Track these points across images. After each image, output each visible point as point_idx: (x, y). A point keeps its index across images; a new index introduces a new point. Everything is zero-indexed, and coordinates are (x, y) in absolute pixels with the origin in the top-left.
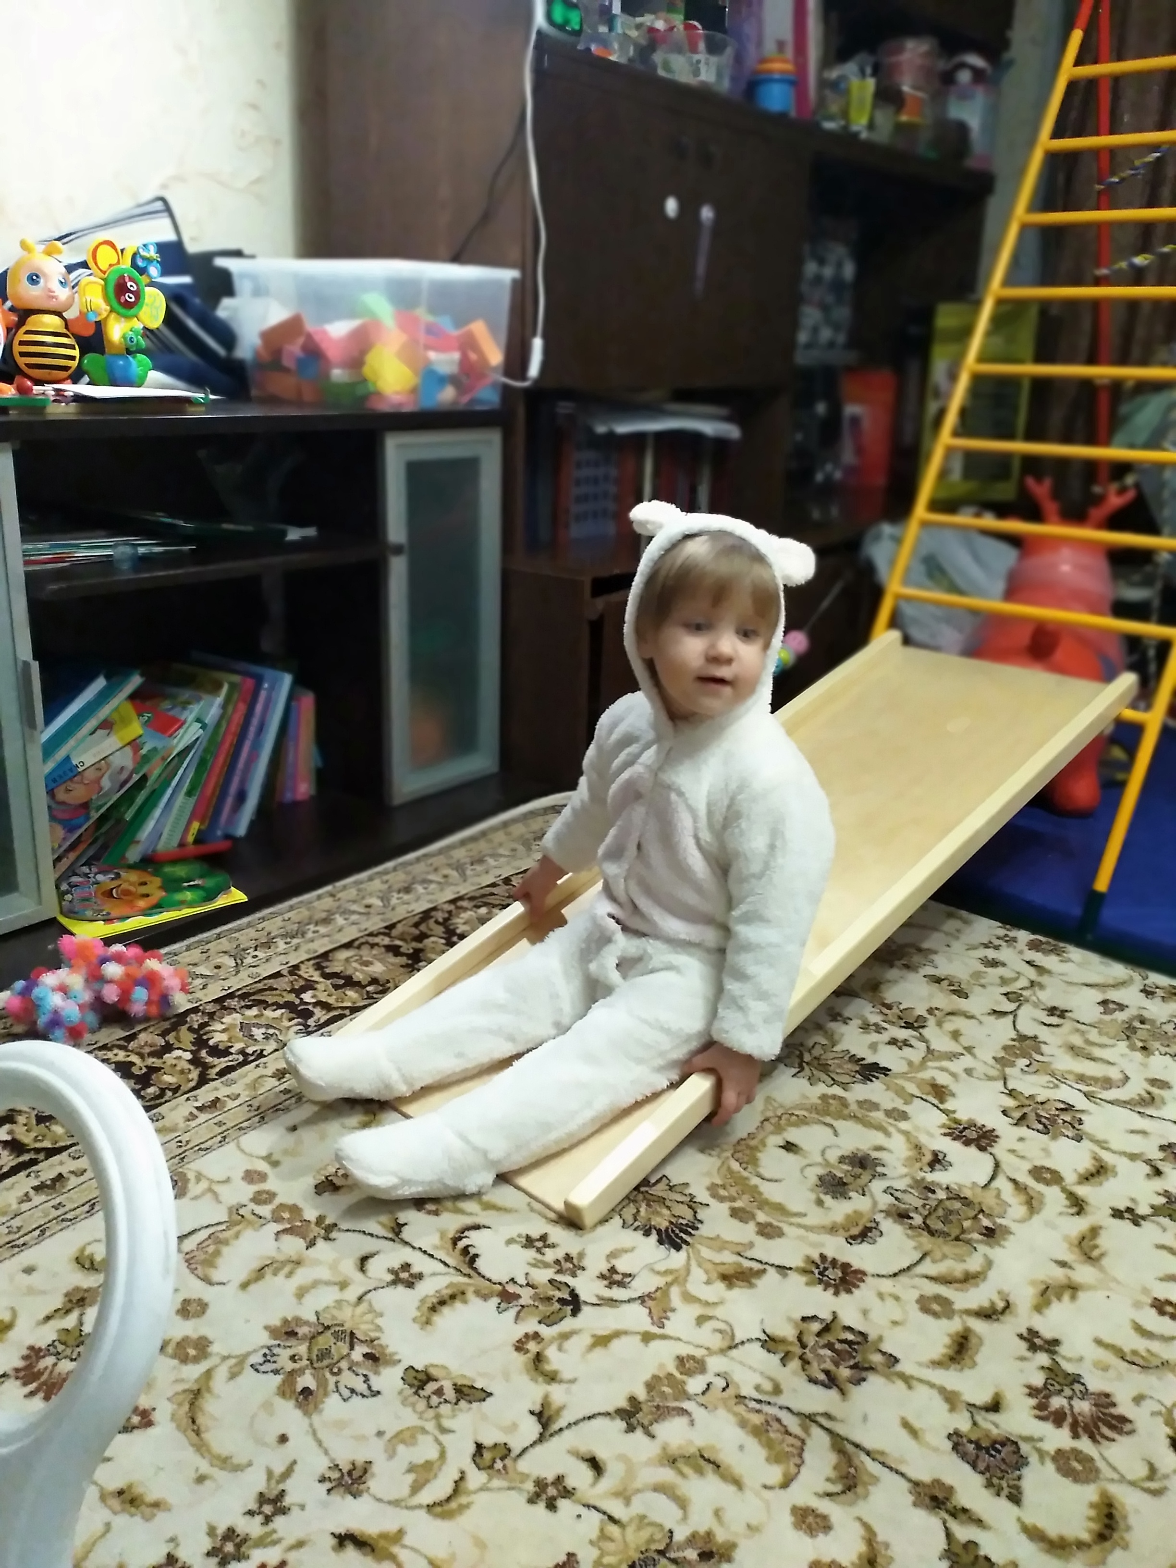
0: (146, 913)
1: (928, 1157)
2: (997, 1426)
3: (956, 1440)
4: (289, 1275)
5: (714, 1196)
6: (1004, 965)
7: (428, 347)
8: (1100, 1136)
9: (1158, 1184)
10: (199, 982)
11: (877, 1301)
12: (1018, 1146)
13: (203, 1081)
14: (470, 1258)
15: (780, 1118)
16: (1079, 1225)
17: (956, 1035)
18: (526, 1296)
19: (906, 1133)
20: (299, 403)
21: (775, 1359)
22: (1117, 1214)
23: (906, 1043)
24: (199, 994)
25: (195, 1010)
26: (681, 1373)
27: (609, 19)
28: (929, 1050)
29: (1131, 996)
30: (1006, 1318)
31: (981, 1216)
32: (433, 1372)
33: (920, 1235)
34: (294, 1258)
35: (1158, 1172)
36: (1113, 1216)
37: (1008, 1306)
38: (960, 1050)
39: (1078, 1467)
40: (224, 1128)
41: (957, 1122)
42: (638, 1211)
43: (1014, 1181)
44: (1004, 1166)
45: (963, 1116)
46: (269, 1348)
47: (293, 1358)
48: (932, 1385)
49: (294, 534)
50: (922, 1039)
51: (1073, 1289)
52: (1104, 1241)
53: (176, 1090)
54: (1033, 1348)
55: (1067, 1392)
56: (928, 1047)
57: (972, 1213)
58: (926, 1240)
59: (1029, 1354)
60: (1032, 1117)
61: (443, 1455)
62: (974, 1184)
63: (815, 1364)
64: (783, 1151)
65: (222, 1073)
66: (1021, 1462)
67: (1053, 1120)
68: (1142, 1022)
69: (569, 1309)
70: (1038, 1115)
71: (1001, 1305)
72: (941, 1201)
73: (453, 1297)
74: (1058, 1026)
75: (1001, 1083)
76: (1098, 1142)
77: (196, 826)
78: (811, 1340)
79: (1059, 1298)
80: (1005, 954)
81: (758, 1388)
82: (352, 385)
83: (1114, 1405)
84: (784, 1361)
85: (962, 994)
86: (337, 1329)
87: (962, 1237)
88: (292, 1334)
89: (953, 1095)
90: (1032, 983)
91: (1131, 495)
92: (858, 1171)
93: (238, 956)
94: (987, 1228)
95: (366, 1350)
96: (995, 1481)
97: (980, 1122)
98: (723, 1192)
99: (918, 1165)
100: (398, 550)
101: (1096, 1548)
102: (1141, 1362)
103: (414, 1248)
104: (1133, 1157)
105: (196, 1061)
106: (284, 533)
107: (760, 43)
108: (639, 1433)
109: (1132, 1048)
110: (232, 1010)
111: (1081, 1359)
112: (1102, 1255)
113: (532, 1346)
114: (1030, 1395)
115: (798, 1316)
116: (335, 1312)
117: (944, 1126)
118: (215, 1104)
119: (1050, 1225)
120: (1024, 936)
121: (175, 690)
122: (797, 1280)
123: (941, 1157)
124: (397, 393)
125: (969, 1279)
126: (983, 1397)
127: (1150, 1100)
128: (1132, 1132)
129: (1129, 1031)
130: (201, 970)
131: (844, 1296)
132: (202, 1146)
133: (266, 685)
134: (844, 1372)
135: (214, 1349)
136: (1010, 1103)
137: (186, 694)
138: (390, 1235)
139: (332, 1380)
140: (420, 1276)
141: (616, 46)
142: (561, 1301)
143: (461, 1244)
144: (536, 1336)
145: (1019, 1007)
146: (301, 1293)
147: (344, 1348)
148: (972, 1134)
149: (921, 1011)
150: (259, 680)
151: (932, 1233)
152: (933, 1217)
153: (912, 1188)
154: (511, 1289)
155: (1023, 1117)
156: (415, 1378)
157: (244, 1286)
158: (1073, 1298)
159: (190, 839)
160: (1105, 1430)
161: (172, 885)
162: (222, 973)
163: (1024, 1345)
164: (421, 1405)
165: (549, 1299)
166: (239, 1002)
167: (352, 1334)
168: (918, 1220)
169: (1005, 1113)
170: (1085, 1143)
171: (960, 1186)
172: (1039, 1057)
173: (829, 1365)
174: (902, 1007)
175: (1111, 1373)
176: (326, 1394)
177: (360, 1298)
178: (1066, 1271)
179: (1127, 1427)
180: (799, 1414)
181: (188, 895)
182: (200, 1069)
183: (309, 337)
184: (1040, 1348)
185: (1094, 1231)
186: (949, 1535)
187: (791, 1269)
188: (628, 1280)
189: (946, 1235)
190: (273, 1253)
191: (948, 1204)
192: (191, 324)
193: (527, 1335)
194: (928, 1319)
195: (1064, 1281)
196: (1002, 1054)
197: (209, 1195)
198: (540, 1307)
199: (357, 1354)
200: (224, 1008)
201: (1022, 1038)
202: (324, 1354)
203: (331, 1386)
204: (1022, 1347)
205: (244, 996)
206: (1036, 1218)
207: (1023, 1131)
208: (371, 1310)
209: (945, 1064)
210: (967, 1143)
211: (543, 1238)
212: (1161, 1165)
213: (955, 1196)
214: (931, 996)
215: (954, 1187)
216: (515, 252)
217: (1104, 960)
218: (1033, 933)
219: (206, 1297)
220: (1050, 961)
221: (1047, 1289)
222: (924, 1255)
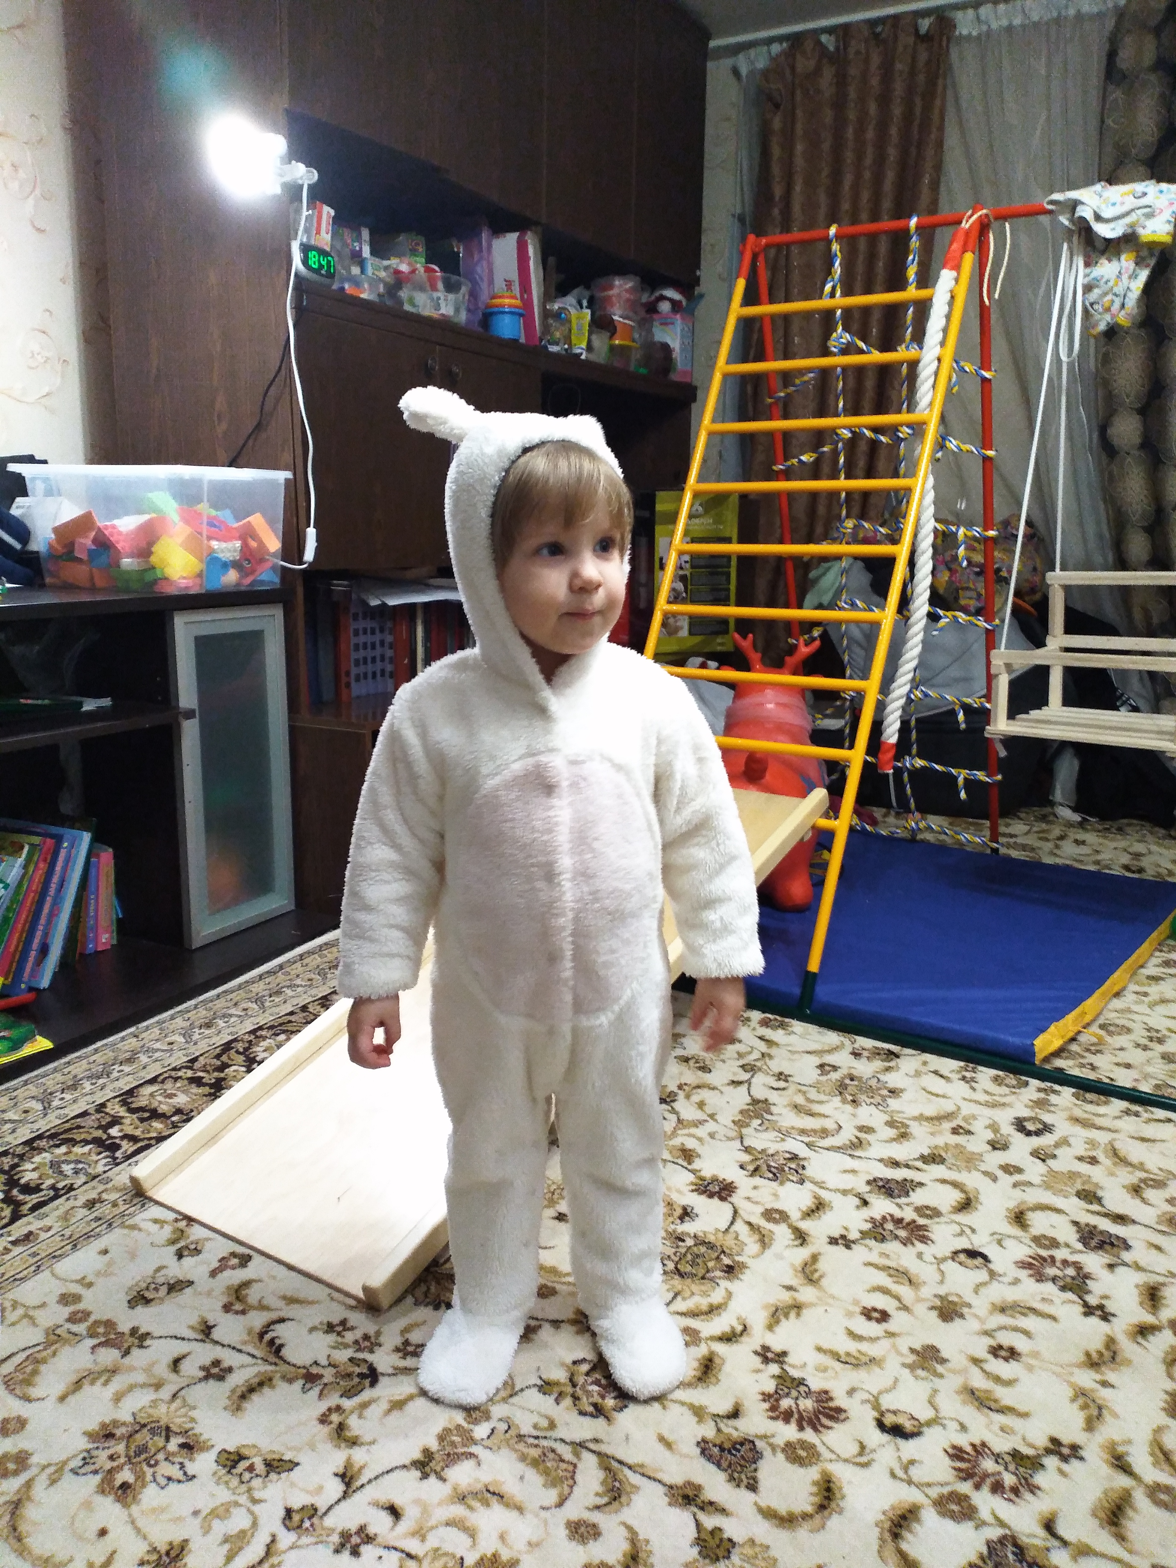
1: (679, 1211)
2: (736, 1429)
3: (704, 1446)
4: (106, 1383)
7: (209, 538)
8: (818, 1178)
9: (866, 1213)
10: (8, 1126)
12: (753, 1194)
13: (16, 1217)
14: (276, 1349)
15: (553, 1193)
16: (802, 1254)
17: (701, 1105)
18: (328, 1375)
20: (93, 589)
21: (550, 1400)
22: (833, 1241)
24: (9, 1138)
26: (469, 1423)
27: (362, 263)
28: (679, 1121)
29: (843, 1059)
30: (744, 1339)
31: (722, 1256)
32: (245, 1452)
33: (672, 1278)
34: (110, 1367)
35: (865, 1203)
36: (830, 1243)
37: (745, 1328)
38: (706, 1118)
39: (803, 1454)
40: (39, 1257)
41: (702, 1179)
42: (429, 1289)
43: (750, 1224)
44: (740, 1212)
45: (707, 1173)
46: (88, 1451)
47: (111, 1458)
48: (683, 1404)
49: (89, 705)
50: (673, 1111)
51: (798, 1307)
52: (822, 1265)
54: (766, 1360)
55: (794, 1393)
56: (678, 1118)
57: (715, 1255)
58: (677, 1282)
59: (762, 1367)
60: (764, 1168)
61: (255, 1524)
62: (717, 1230)
63: (585, 1399)
64: (556, 1222)
65: (34, 1208)
66: (757, 1455)
67: (780, 1168)
68: (852, 1080)
69: (367, 1382)
70: (769, 1166)
72: (689, 1248)
73: (261, 1384)
74: (784, 1089)
75: (738, 1142)
76: (815, 1183)
77: (1, 980)
78: (581, 1380)
79: (787, 1317)
81: (535, 1427)
82: (141, 572)
83: (831, 1399)
84: (557, 1401)
85: (705, 1069)
86: (153, 1425)
87: (708, 1275)
88: (110, 1436)
89: (699, 1156)
90: (763, 1055)
91: (817, 643)
93: (46, 1100)
94: (728, 1266)
95: (181, 1440)
96: (736, 1475)
97: (721, 1177)
99: (671, 1219)
100: (190, 714)
101: (818, 1517)
102: (853, 1361)
103: (223, 1346)
104: (845, 1192)
105: (8, 1200)
106: (81, 705)
107: (491, 282)
108: (433, 1479)
109: (844, 1101)
110: (41, 1150)
111: (804, 1365)
112: (821, 1277)
113: (335, 1418)
114: (764, 1400)
115: (569, 1361)
116: (150, 1411)
117: (692, 1184)
118: (28, 1237)
119: (779, 1257)
120: (758, 1016)
122: (568, 1331)
123: (689, 1210)
124: (184, 578)
125: (713, 1310)
126: (724, 1407)
127: (858, 1144)
128: (845, 1171)
129: (841, 1088)
130: (11, 1115)
132: (17, 1277)
133: (66, 845)
134: (609, 1403)
135: (34, 1460)
136: (746, 1158)
138: (200, 1337)
139: (149, 1471)
140: (230, 1370)
141: (366, 286)
142: (362, 1376)
143: (267, 1337)
144: (338, 1409)
145: (752, 1076)
146: (118, 1398)
147: (160, 1441)
148: (714, 1188)
149: (672, 1088)
150: (59, 839)
151: (682, 1275)
152: (683, 1262)
154: (314, 1370)
155: (756, 1170)
156: (228, 1459)
157: (62, 1399)
158: (798, 1315)
160: (825, 1421)
162: (30, 1117)
163: (758, 1360)
164: (235, 1482)
165: (349, 1375)
166: (48, 1142)
167: (168, 1429)
169: (742, 1167)
170: (808, 1185)
171: (705, 1233)
172: (769, 1117)
173: (596, 1399)
175: (830, 1373)
176: (144, 1486)
177: (174, 1396)
178: (793, 1293)
179: (842, 1416)
180: (572, 1443)
182: (13, 1207)
183: (100, 531)
184: (773, 1361)
185: (815, 1258)
186: (698, 1524)
187: (563, 1321)
189: (693, 1276)
190: (90, 1365)
191: (695, 1249)
193: (330, 1410)
195: (790, 1302)
196: (740, 1117)
197: (25, 1321)
198: (342, 1383)
199: (173, 1445)
200: (34, 1149)
201: (755, 1102)
202: (142, 1449)
203: (149, 1478)
204: (756, 1361)
205: (53, 1136)
206: (768, 1253)
207: (757, 1181)
208: (185, 1404)
209: (693, 1130)
210: (711, 1196)
211: (343, 1323)
212: (867, 1197)
213: (700, 1241)
214: (681, 1074)
215: (701, 1234)
216: (287, 457)
217: (821, 1030)
218: (764, 1012)
219: (24, 1414)
220: (777, 1035)
221: (777, 1310)
222: (676, 1295)
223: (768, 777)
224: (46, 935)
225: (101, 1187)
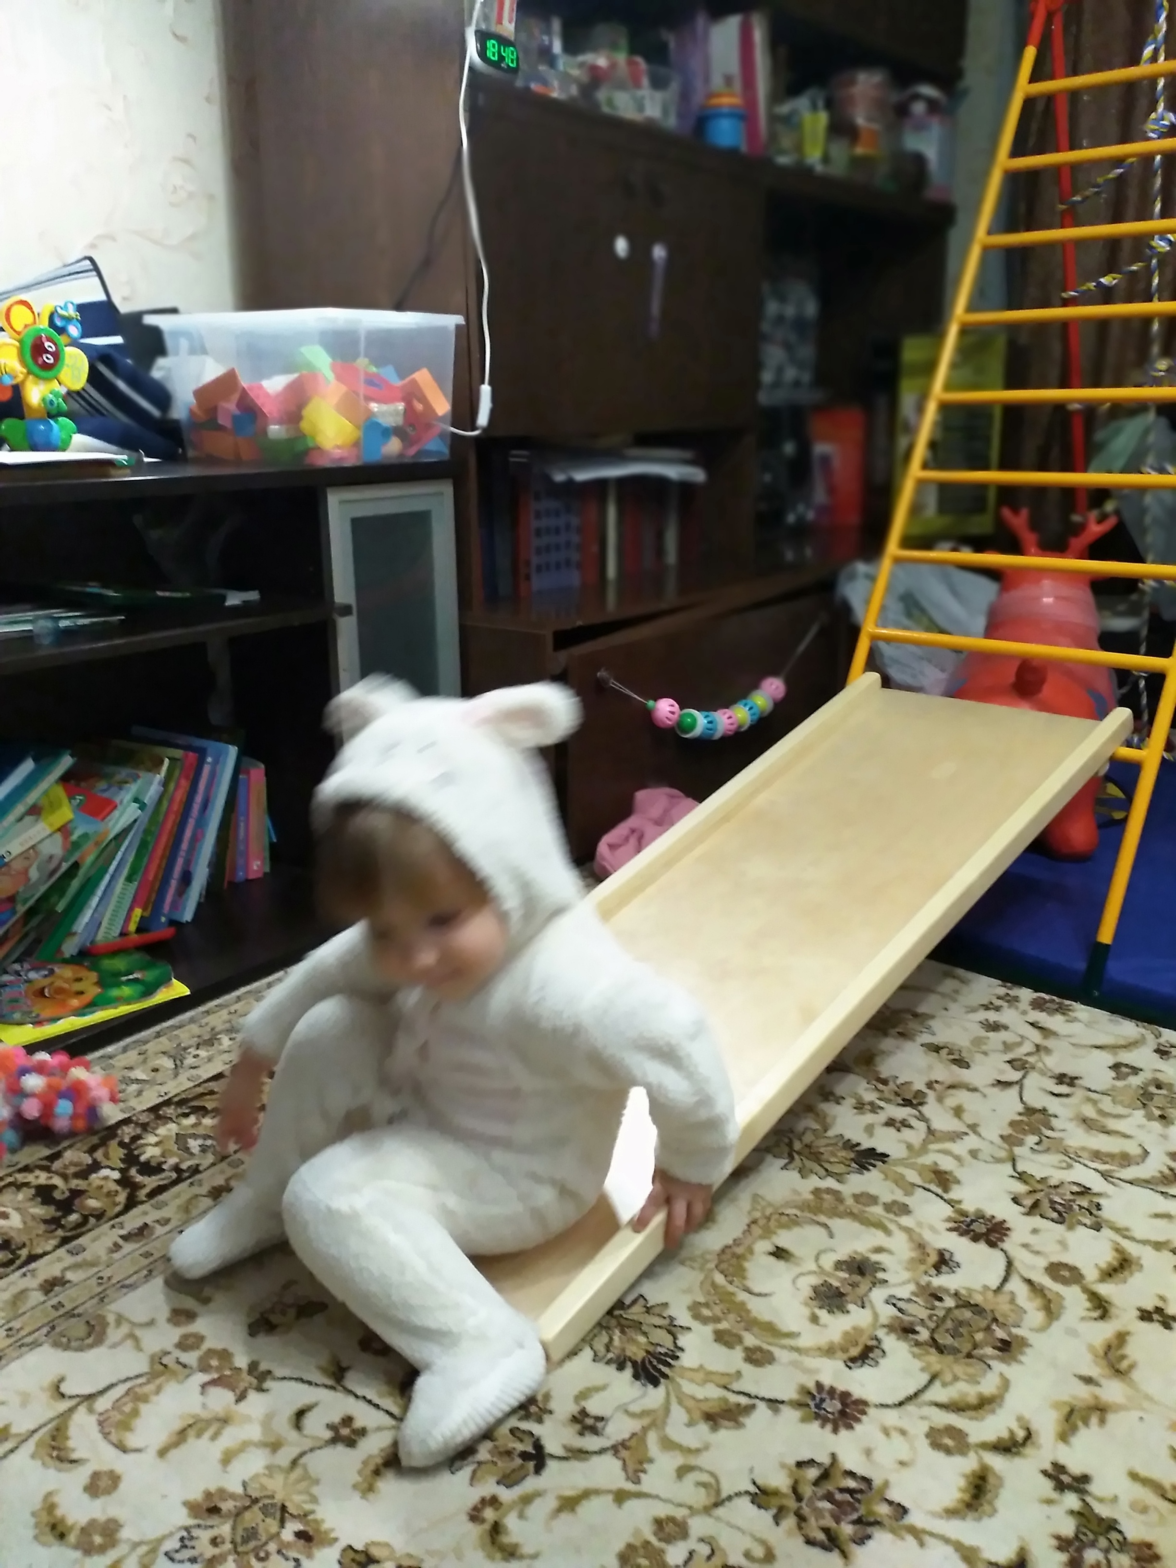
0: (80, 1012)
1: (933, 1258)
4: (214, 1437)
5: (697, 1316)
6: (1006, 1028)
7: (369, 399)
8: (1121, 1223)
10: (134, 1087)
11: (881, 1436)
12: (1032, 1240)
13: (131, 1203)
15: (769, 1219)
16: (1104, 1332)
17: (958, 1112)
18: (484, 1450)
19: (907, 1230)
20: (238, 461)
21: (766, 1516)
22: (1145, 1316)
23: (905, 1124)
24: (133, 1103)
25: (126, 1122)
26: (660, 1540)
27: (550, 60)
28: (930, 1131)
29: (1145, 1059)
30: (1028, 1450)
31: (994, 1327)
32: (375, 1552)
33: (928, 1353)
34: (222, 1414)
36: (1142, 1318)
37: (1029, 1435)
38: (965, 1129)
40: (151, 1259)
41: (964, 1214)
42: (611, 1339)
43: (1029, 1282)
44: (1017, 1264)
45: (969, 1207)
46: (187, 1529)
47: (214, 1542)
48: (947, 1541)
49: (234, 599)
50: (922, 1118)
51: (1101, 1410)
52: (1133, 1350)
53: (100, 1216)
54: (1061, 1487)
55: (1103, 1542)
56: (929, 1128)
57: (984, 1323)
58: (934, 1359)
59: (1055, 1495)
60: (1045, 1204)
62: (986, 1288)
63: (812, 1521)
64: (772, 1259)
65: (152, 1194)
67: (1068, 1206)
68: (1159, 1087)
69: (531, 1465)
70: (1052, 1202)
71: (1021, 1434)
72: (949, 1310)
74: (1067, 1095)
75: (1009, 1166)
76: (1117, 1230)
77: (138, 912)
78: (807, 1491)
79: (1086, 1423)
80: (1007, 1016)
81: (747, 1555)
82: (291, 442)
83: (1156, 1556)
84: (777, 1520)
85: (961, 1063)
86: (267, 1501)
87: (975, 1352)
88: (214, 1510)
89: (958, 1182)
90: (1038, 1047)
91: (1112, 522)
92: (857, 1278)
93: (178, 1057)
94: (1002, 1341)
95: (299, 1527)
97: (989, 1211)
98: (706, 1312)
99: (923, 1268)
100: (346, 610)
103: (357, 1396)
104: (1158, 1246)
105: (125, 1181)
106: (224, 598)
107: (707, 79)
109: (1150, 1117)
110: (168, 1119)
111: (1115, 1499)
112: (1132, 1367)
113: (489, 1514)
114: (1060, 1548)
115: (791, 1461)
116: (265, 1481)
117: (949, 1219)
118: (143, 1231)
119: (1072, 1332)
120: (1026, 994)
121: (110, 769)
122: (791, 1415)
123: (947, 1256)
124: (338, 447)
125: (984, 1404)
126: (1006, 1555)
127: (1173, 1178)
129: (1144, 1098)
130: (139, 1074)
131: (843, 1433)
132: (127, 1282)
133: (209, 760)
134: (847, 1529)
135: (125, 1534)
136: (1020, 1188)
137: (123, 773)
138: (330, 1382)
140: (363, 1432)
141: (556, 84)
142: (525, 1456)
144: (494, 1501)
145: (1024, 1077)
146: (227, 1459)
147: (272, 1525)
148: (980, 1228)
149: (919, 1085)
150: (202, 753)
151: (941, 1349)
152: (941, 1330)
153: (916, 1295)
155: (1036, 1205)
156: (353, 1560)
157: (162, 1453)
158: (1102, 1421)
159: (132, 927)
161: (108, 980)
162: (159, 1077)
163: (1049, 1484)
165: (509, 1453)
166: (175, 1109)
167: (284, 1508)
168: (924, 1334)
169: (1016, 1200)
170: (1106, 1232)
171: (969, 1290)
172: (1049, 1133)
173: (829, 1522)
174: (899, 1082)
175: (1153, 1517)
177: (294, 1463)
178: (1093, 1388)
181: (126, 991)
182: (128, 1190)
183: (244, 393)
184: (1070, 1487)
185: (1122, 1338)
187: (783, 1402)
188: (600, 1425)
189: (955, 1351)
190: (197, 1410)
191: (957, 1312)
192: (121, 385)
193: (483, 1501)
194: (939, 1457)
195: (1092, 1402)
196: (1008, 1131)
197: (129, 1343)
198: (500, 1463)
199: (288, 1534)
200: (159, 1117)
201: (1030, 1111)
202: (251, 1534)
204: (1046, 1486)
205: (182, 1103)
206: (1056, 1326)
207: (1036, 1221)
208: (306, 1476)
209: (948, 1145)
210: (976, 1238)
213: (964, 1303)
214: (930, 1068)
215: (963, 1292)
216: (459, 297)
217: (1115, 1017)
218: (1036, 991)
219: (118, 1469)
220: (1055, 1022)
221: (1071, 1412)
222: (933, 1378)
223: (1047, 691)
224: (188, 862)
225: (230, 1172)
